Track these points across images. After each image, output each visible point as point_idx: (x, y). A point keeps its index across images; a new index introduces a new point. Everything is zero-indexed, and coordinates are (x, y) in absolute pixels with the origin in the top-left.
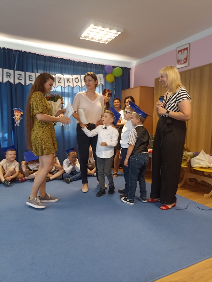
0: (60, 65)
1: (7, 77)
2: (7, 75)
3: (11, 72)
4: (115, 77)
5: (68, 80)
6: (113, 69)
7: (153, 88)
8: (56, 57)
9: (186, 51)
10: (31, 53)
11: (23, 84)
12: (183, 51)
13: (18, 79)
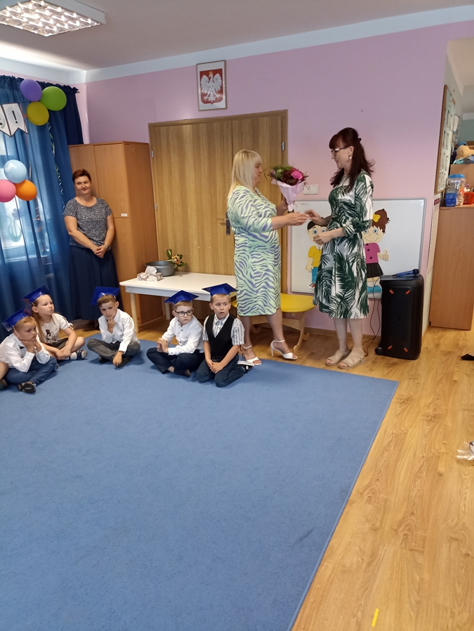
4: (50, 113)
6: (42, 89)
7: (147, 144)
9: (218, 75)
12: (211, 75)
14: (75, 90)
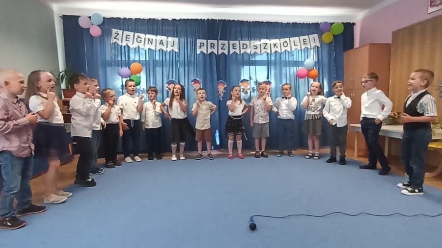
0: (265, 29)
1: (211, 48)
2: (211, 46)
3: (215, 42)
4: (334, 36)
5: (275, 45)
6: (331, 26)
8: (261, 21)
10: (234, 21)
11: (227, 54)
13: (222, 49)
14: (354, 24)
